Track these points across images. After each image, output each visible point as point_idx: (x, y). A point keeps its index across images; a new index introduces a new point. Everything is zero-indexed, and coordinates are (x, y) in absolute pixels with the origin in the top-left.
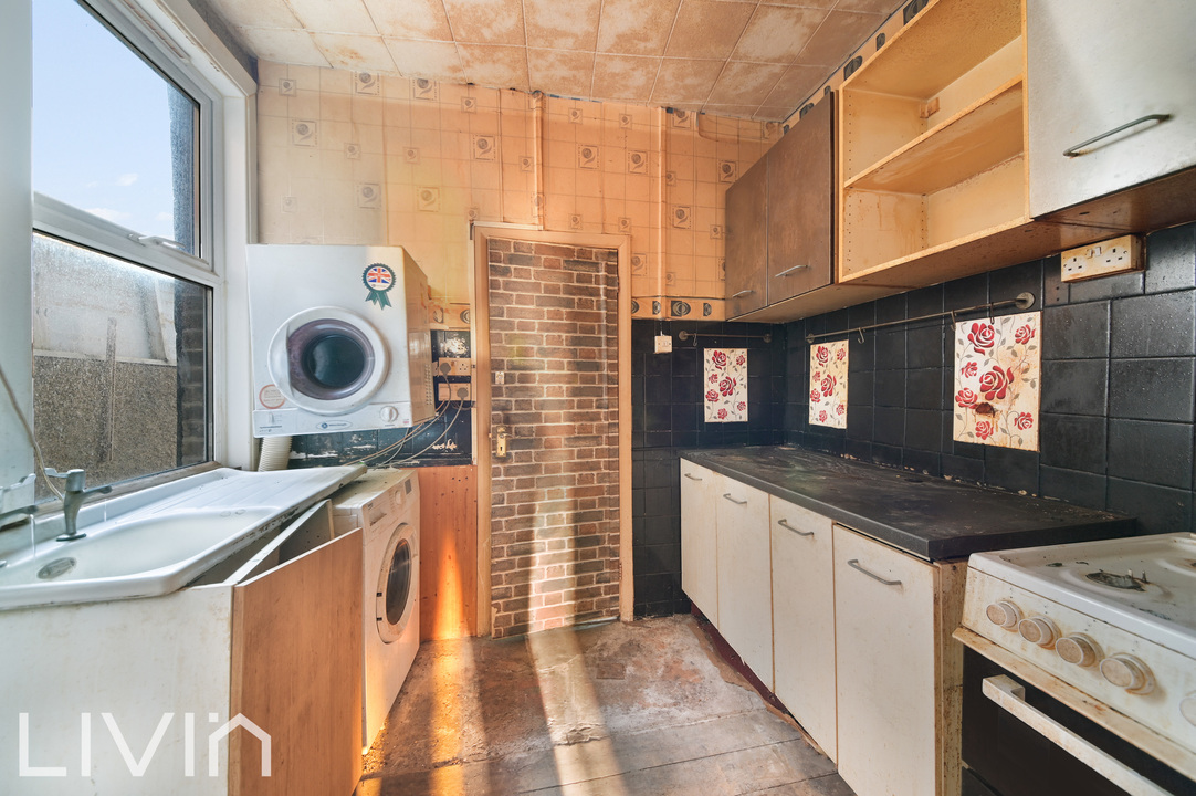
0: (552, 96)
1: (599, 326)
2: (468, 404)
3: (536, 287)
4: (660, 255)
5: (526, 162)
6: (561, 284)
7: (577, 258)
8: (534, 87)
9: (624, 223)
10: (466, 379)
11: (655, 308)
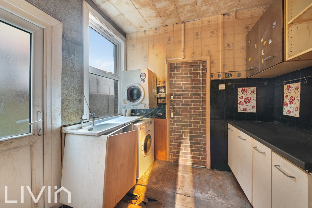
0: (187, 22)
1: (200, 83)
2: (165, 104)
3: (181, 74)
4: (221, 60)
5: (180, 41)
6: (189, 72)
7: (194, 64)
8: (182, 21)
9: (209, 52)
10: (165, 98)
11: (219, 76)
